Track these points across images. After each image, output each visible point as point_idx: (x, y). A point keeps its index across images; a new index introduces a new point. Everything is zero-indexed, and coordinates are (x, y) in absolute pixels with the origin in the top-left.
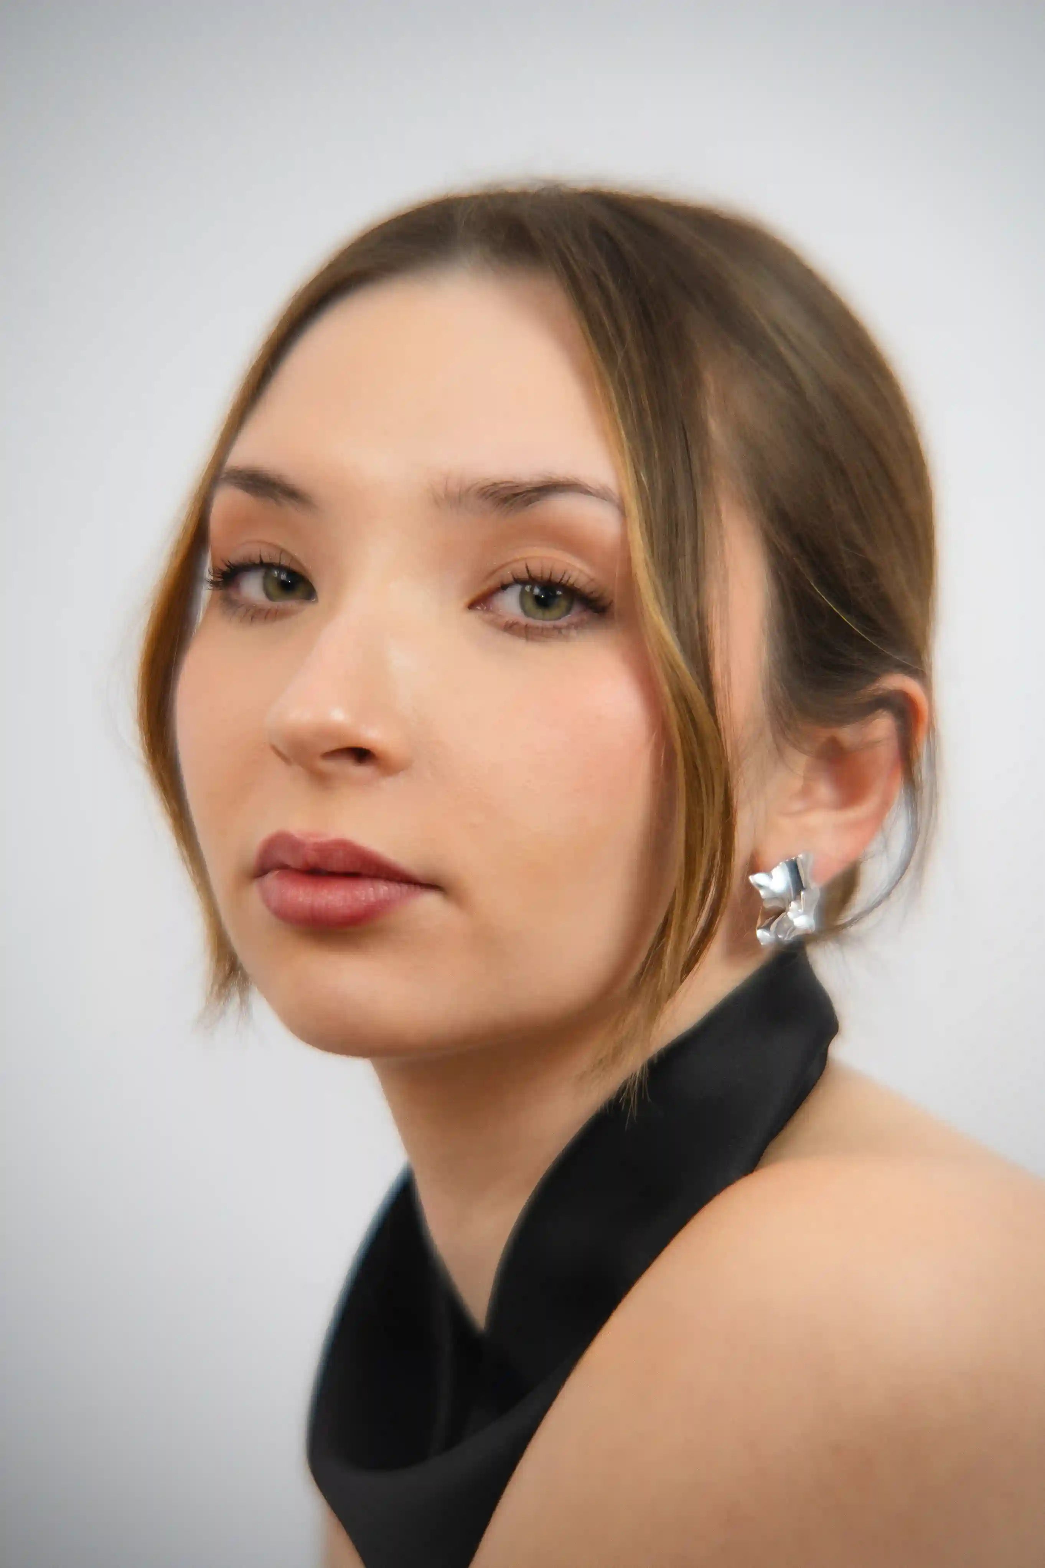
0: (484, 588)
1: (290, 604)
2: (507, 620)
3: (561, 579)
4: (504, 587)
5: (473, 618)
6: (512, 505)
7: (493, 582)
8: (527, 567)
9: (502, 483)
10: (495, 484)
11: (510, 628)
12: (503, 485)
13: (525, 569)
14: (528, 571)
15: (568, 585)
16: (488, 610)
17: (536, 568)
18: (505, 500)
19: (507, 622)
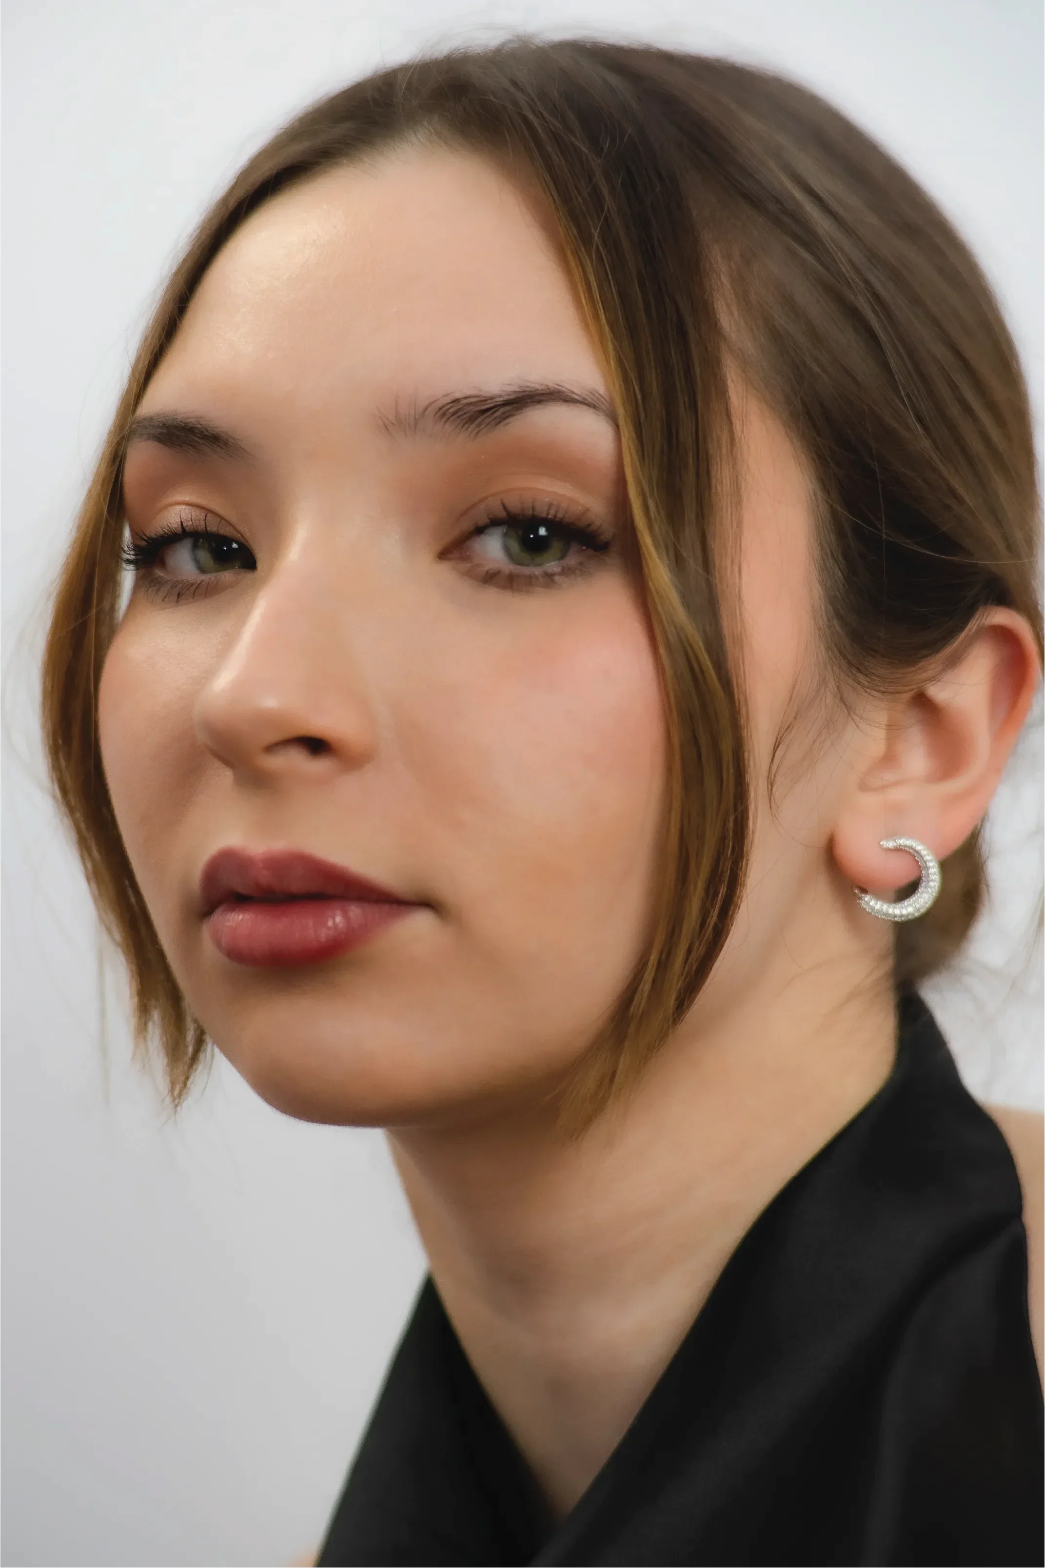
0: (455, 533)
1: (227, 576)
2: (486, 568)
3: (548, 514)
4: (479, 530)
5: (445, 571)
6: (479, 425)
7: (467, 525)
8: (503, 504)
9: (465, 398)
10: (456, 401)
11: (490, 578)
12: (467, 401)
13: (501, 507)
14: (505, 508)
15: (557, 519)
16: (465, 558)
17: (514, 503)
18: (472, 419)
19: (487, 572)
